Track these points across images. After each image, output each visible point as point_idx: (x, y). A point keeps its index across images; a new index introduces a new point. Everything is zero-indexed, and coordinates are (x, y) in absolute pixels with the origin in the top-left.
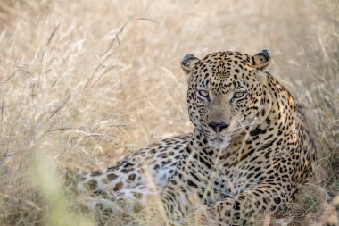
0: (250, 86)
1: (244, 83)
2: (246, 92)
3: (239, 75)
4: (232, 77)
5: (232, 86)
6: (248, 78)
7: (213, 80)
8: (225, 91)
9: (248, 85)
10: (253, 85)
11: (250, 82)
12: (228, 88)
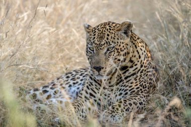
0: (116, 43)
1: (113, 42)
2: (114, 47)
3: (109, 38)
4: (105, 39)
5: (106, 45)
6: (114, 38)
7: (96, 42)
8: (101, 48)
9: (115, 43)
10: (118, 42)
11: (116, 40)
12: (103, 46)
